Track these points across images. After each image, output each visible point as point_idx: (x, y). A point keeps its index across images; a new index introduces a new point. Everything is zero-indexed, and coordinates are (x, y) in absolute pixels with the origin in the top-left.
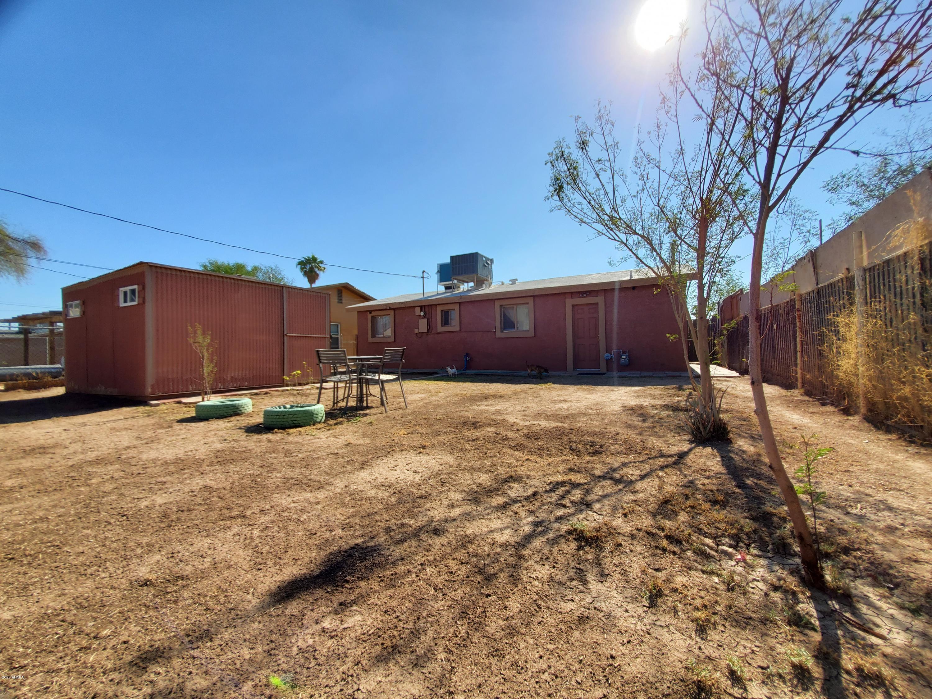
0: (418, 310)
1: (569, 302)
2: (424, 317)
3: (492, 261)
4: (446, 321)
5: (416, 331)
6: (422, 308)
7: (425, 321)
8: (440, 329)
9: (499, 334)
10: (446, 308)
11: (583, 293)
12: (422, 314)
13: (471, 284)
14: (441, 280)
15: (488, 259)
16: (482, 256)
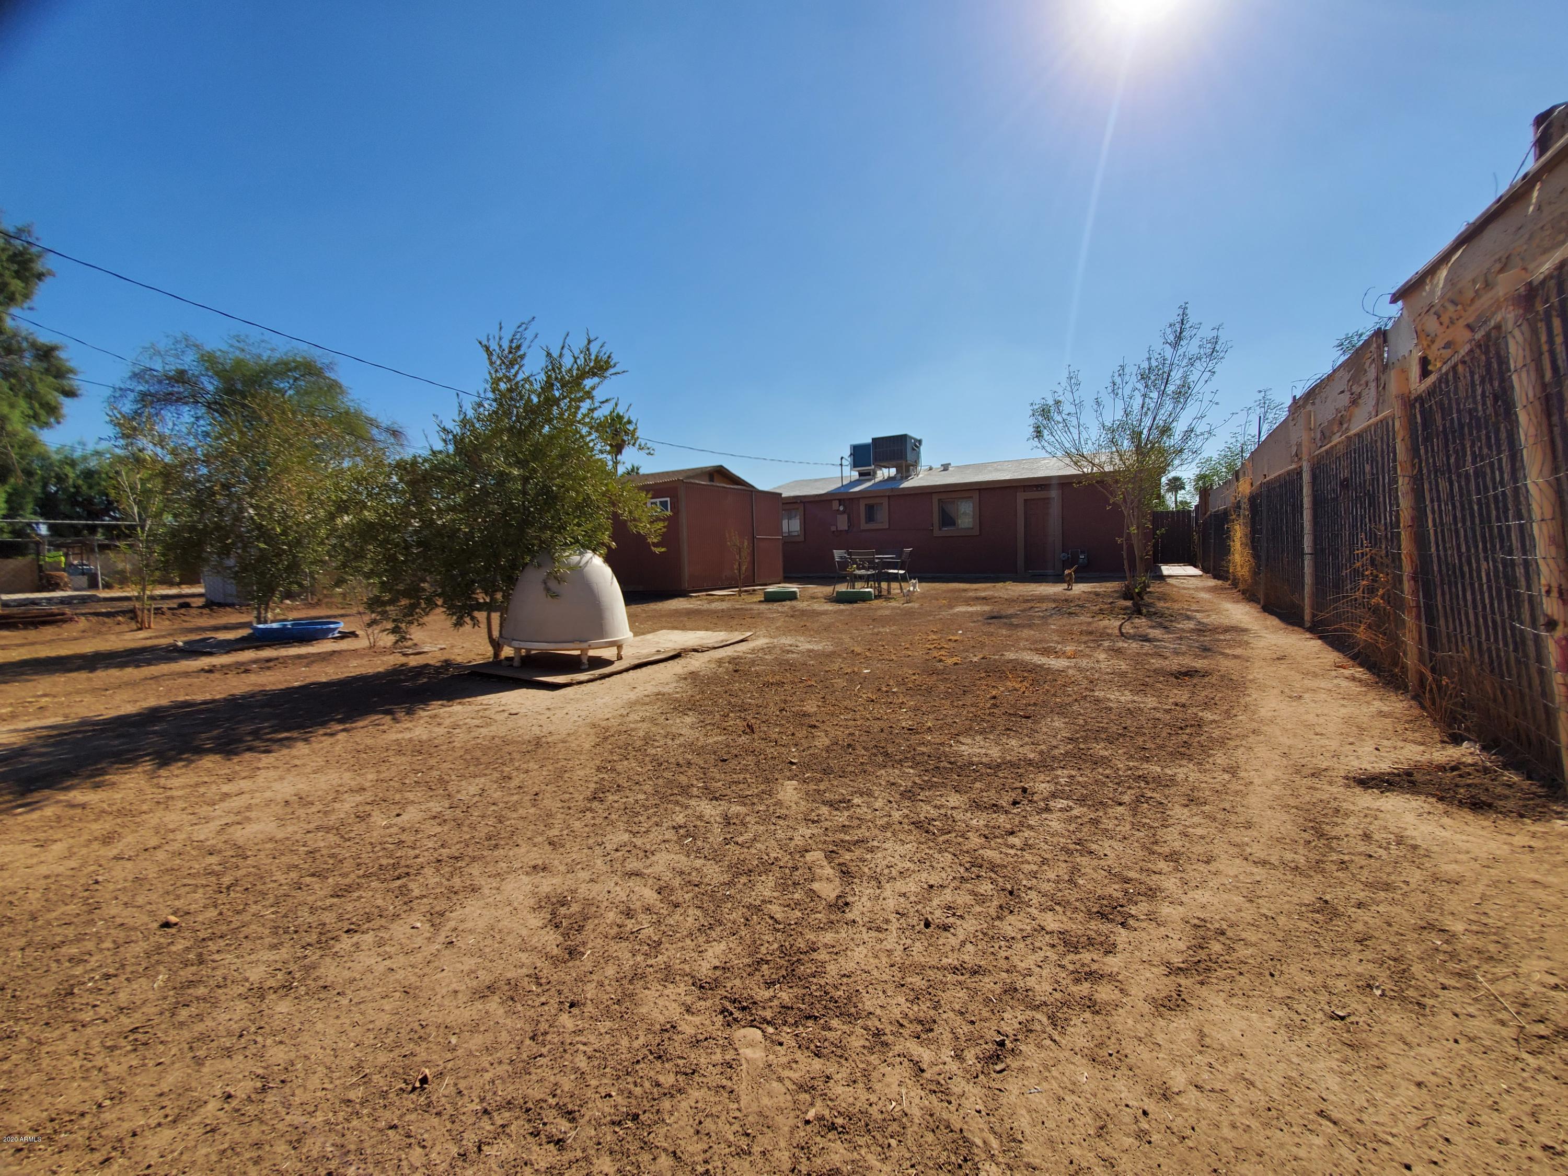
0: (835, 505)
1: (1021, 497)
2: (844, 512)
3: (920, 442)
4: (870, 518)
5: (833, 528)
6: (841, 502)
7: (845, 516)
8: (864, 526)
9: (936, 533)
10: (871, 502)
11: (1036, 486)
12: (841, 508)
13: (893, 471)
14: (855, 465)
15: (916, 440)
16: (911, 438)
